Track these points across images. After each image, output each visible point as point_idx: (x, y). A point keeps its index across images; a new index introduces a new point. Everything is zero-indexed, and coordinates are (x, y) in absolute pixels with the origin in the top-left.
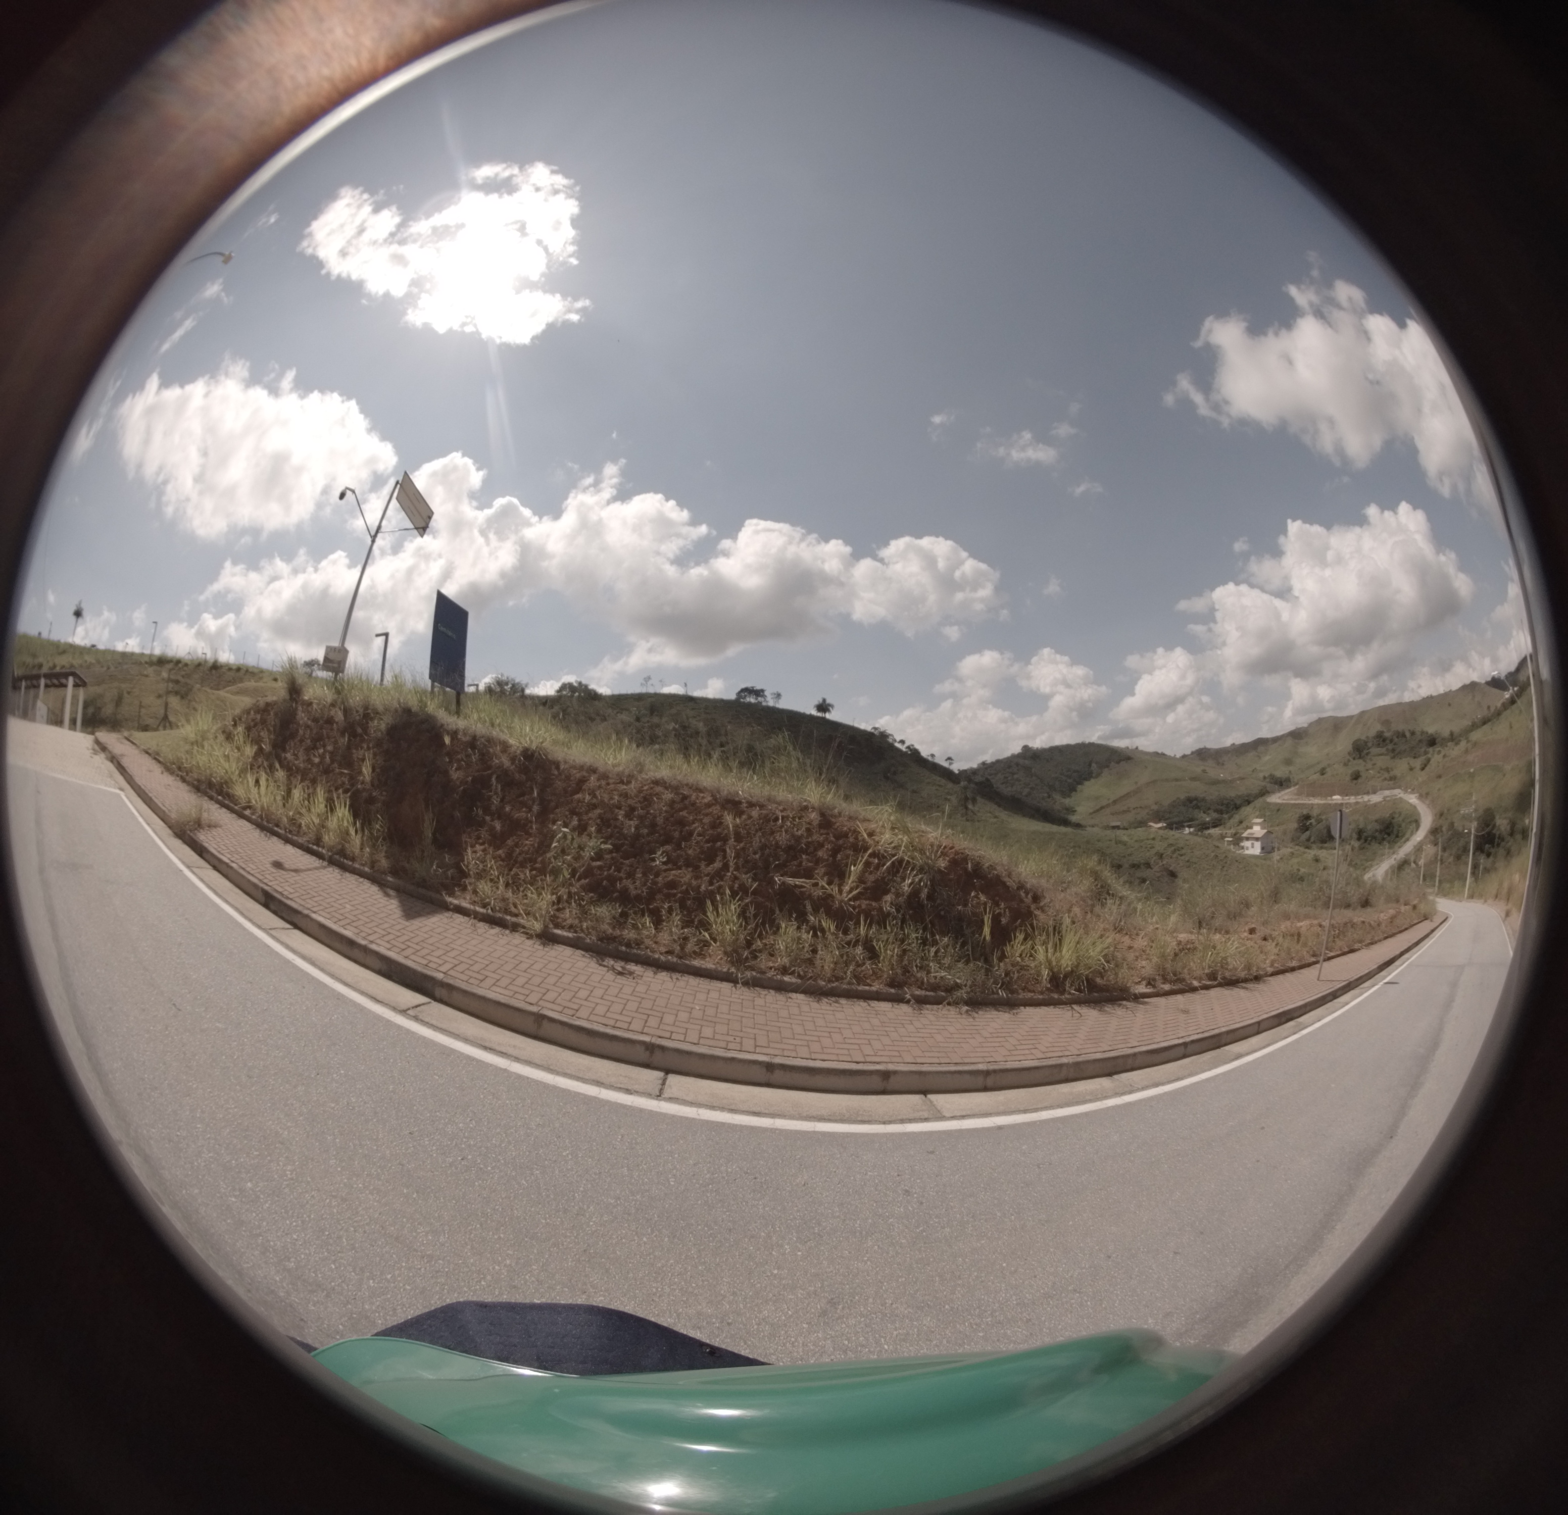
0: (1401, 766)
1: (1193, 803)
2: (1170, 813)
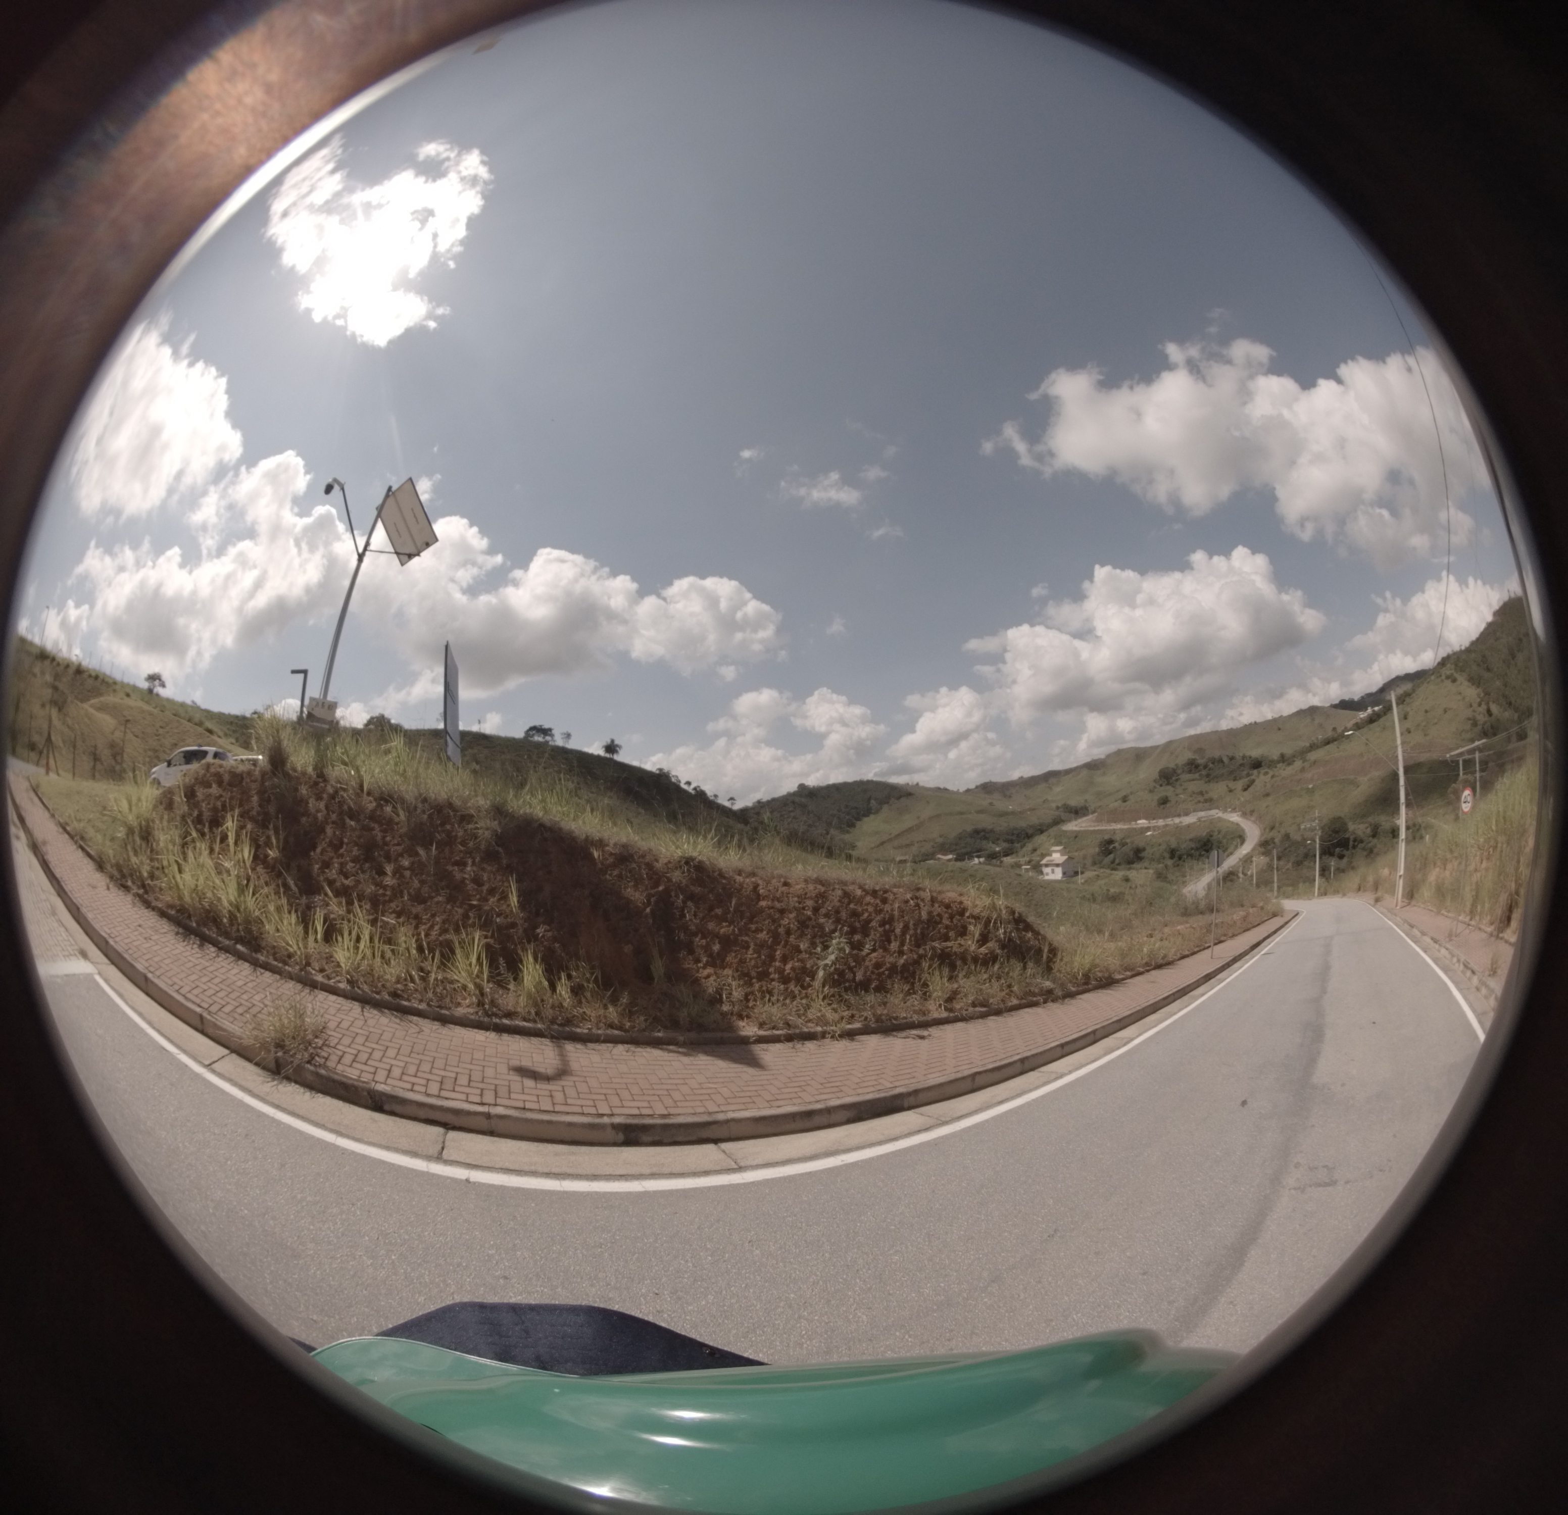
0: (1218, 789)
1: (981, 834)
2: (956, 844)
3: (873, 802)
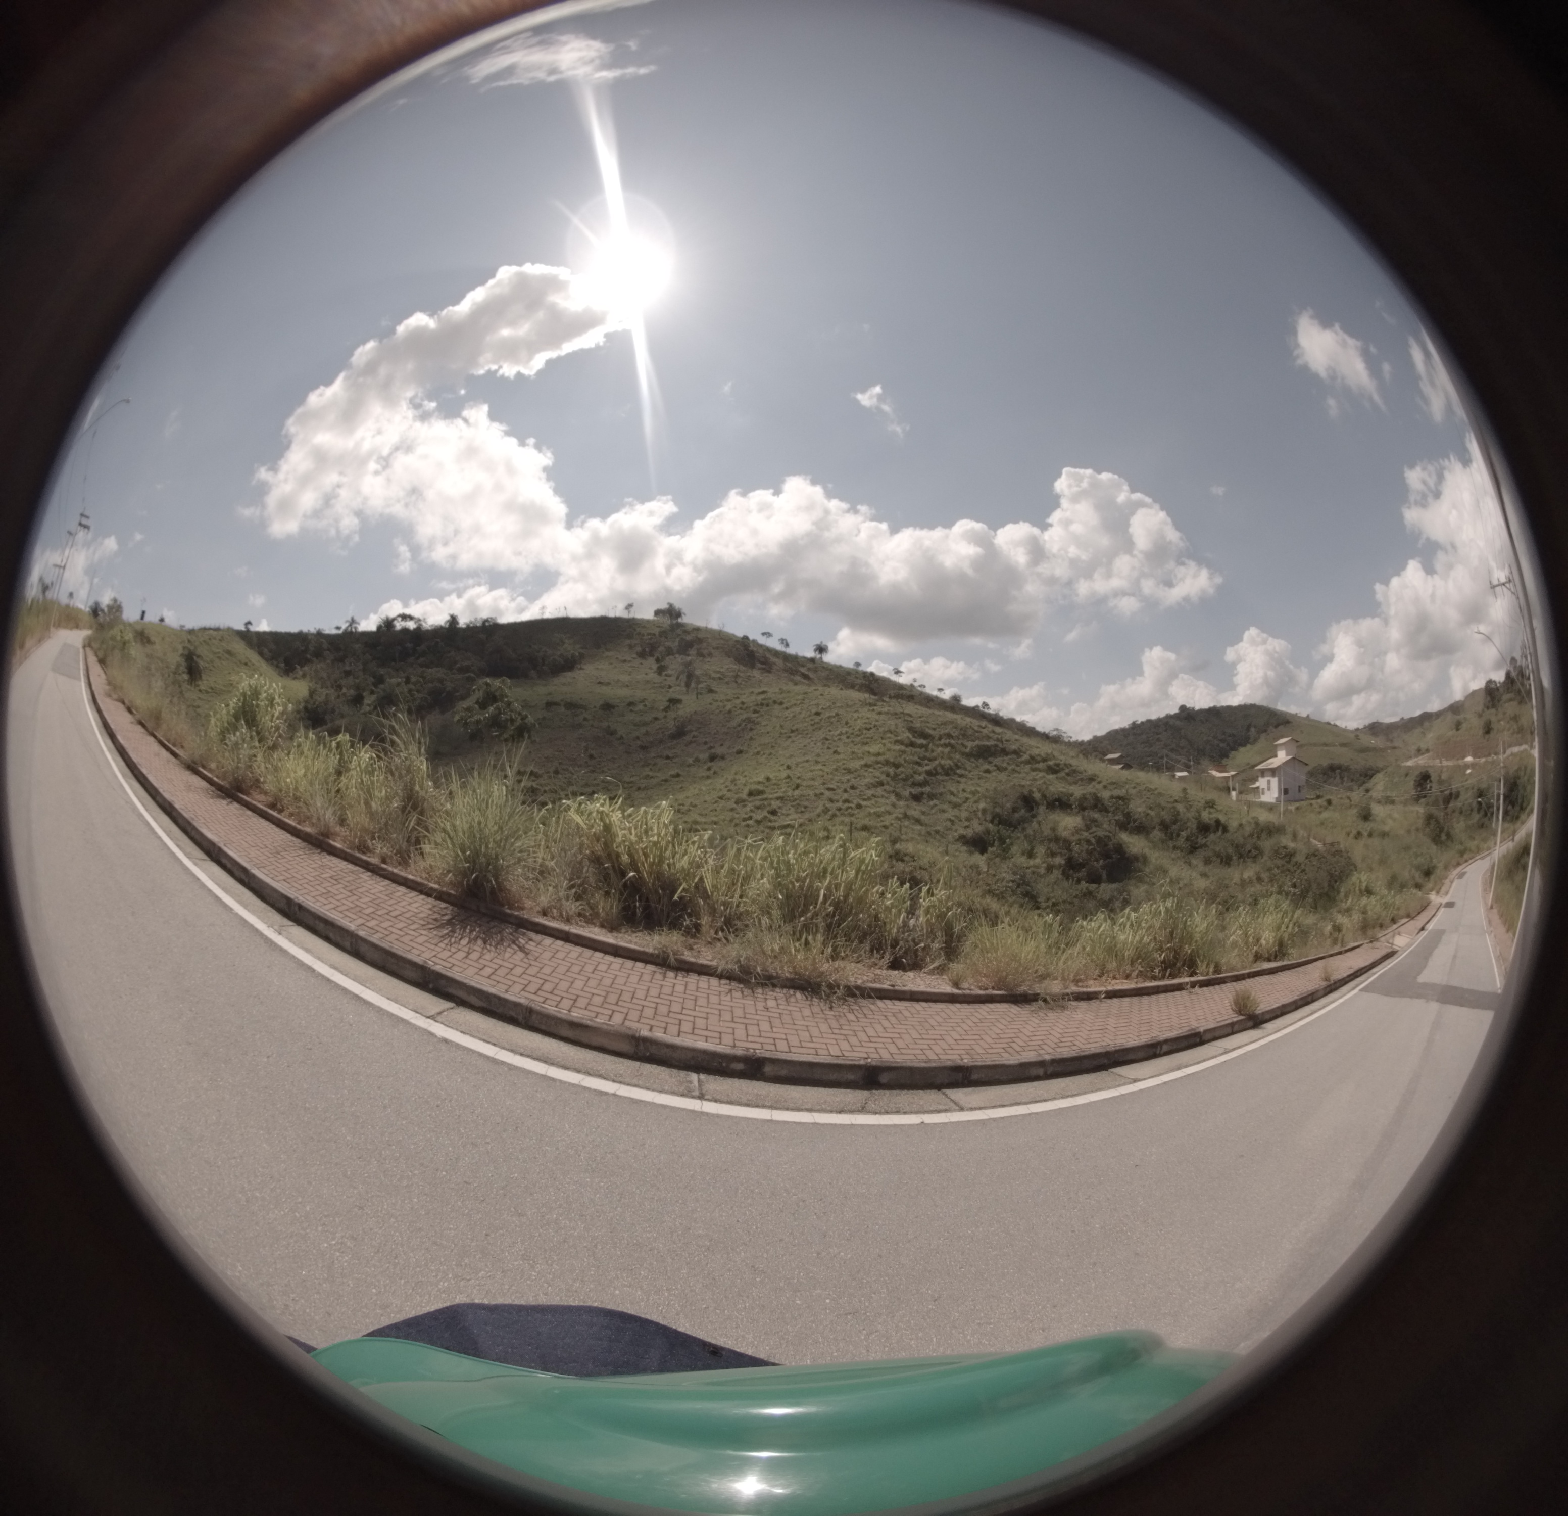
1: (1336, 771)
3: (1253, 729)
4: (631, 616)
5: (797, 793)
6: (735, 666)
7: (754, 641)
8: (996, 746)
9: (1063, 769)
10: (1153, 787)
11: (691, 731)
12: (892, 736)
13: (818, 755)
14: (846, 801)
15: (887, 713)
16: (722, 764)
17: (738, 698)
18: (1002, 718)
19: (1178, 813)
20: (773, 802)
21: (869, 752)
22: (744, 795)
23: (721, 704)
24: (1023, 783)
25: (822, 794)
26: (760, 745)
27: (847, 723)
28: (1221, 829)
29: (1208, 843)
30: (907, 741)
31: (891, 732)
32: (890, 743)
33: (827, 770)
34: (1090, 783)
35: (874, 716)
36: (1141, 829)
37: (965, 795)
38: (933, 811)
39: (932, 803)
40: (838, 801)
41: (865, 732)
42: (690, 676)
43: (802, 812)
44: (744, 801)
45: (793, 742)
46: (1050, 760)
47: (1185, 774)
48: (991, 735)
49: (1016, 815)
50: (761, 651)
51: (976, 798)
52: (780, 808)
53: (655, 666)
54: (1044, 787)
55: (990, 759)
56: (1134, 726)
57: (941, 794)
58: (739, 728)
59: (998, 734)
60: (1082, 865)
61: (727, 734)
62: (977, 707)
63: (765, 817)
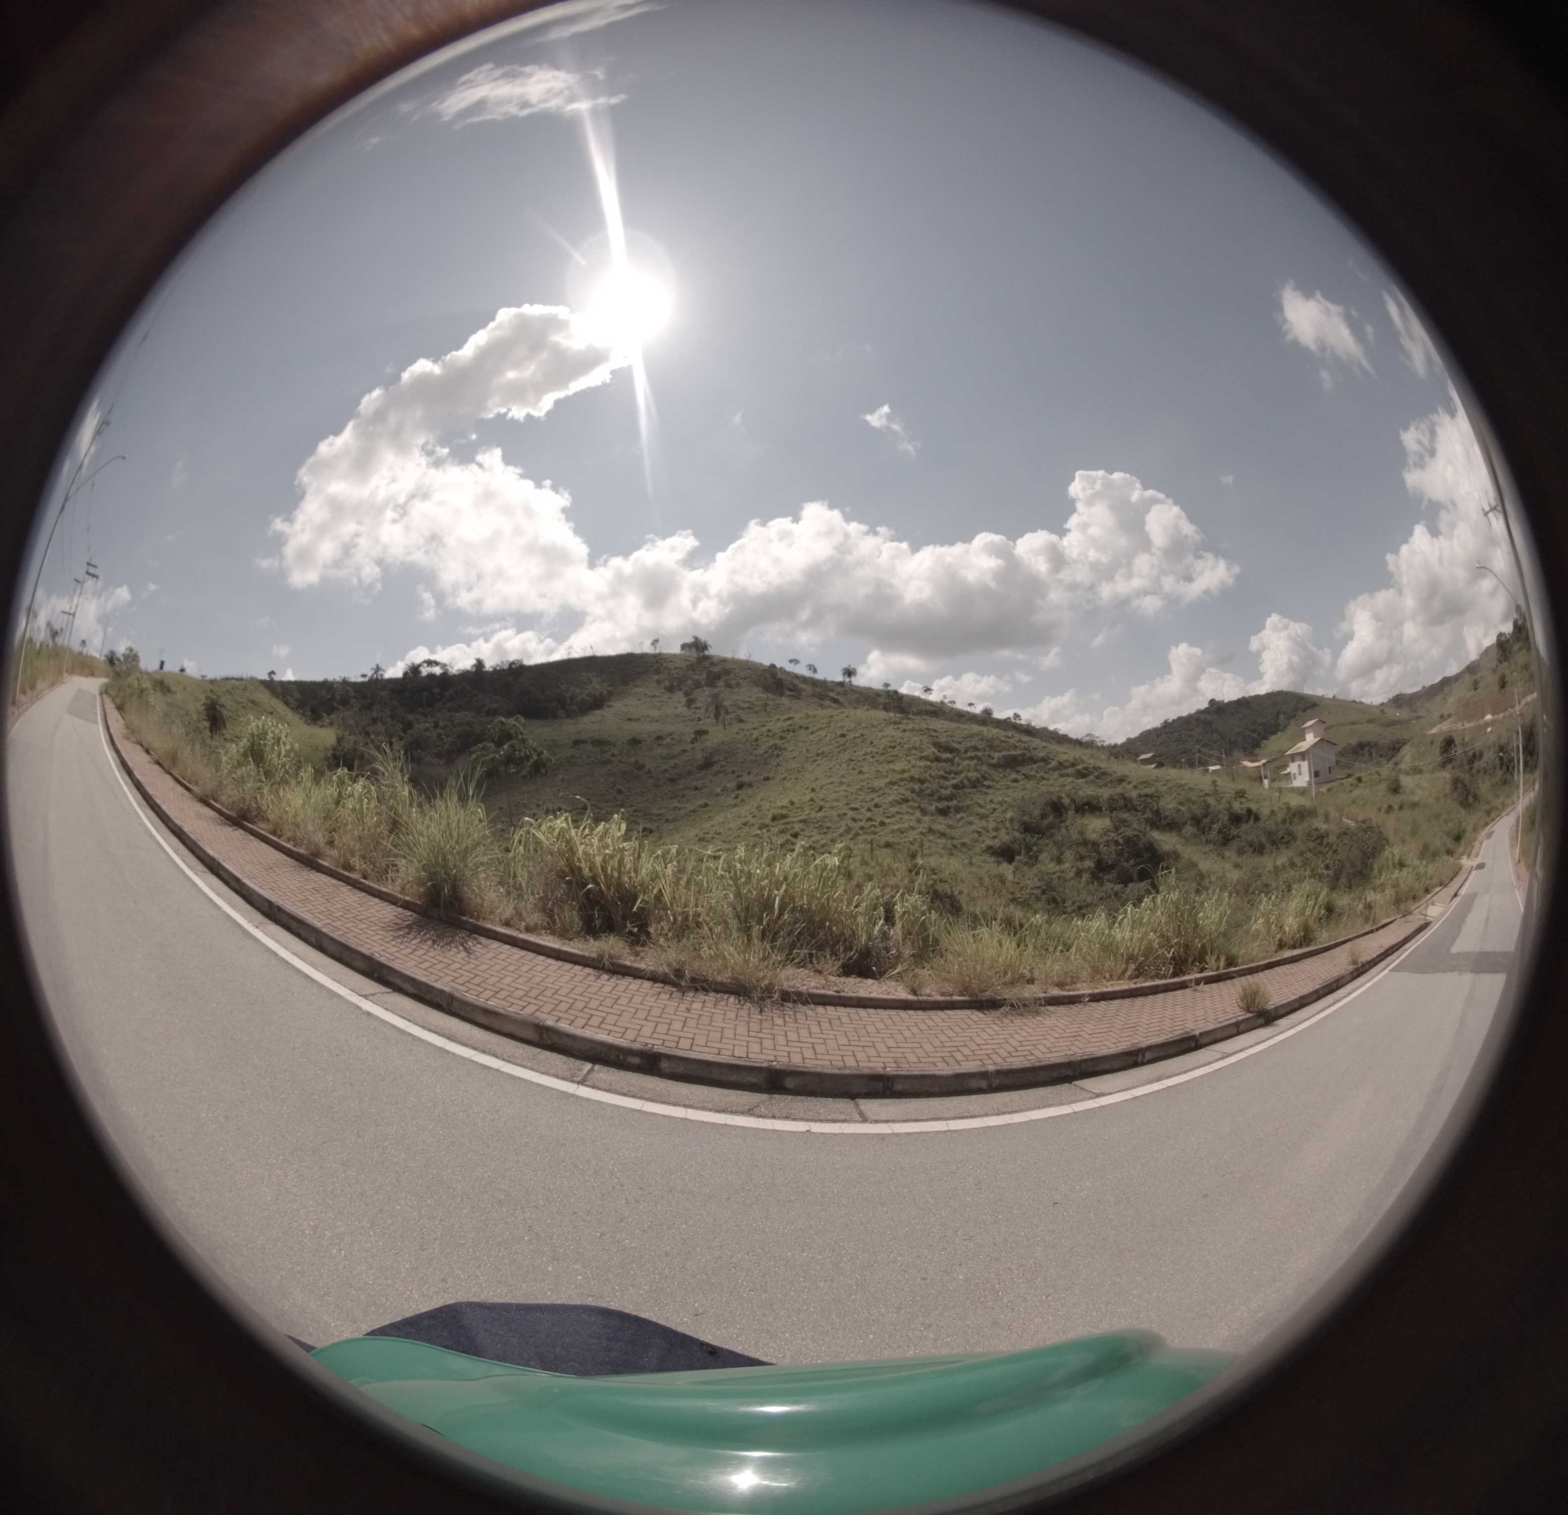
1: (1365, 748)
3: (1282, 716)
4: (658, 651)
5: (820, 814)
6: (763, 695)
7: (782, 669)
8: (1024, 755)
9: (1092, 773)
10: (1183, 782)
11: (719, 761)
12: (917, 752)
13: (843, 776)
14: (870, 819)
15: (912, 730)
16: (749, 791)
17: (764, 726)
18: (1034, 728)
19: (1208, 806)
20: (795, 825)
21: (894, 771)
22: (767, 821)
23: (748, 733)
24: (1052, 789)
25: (845, 814)
26: (786, 771)
27: (871, 743)
28: (1252, 818)
29: (1241, 834)
30: (932, 757)
31: (916, 749)
32: (916, 759)
33: (850, 790)
34: (1120, 784)
35: (899, 734)
36: (1172, 826)
37: (993, 806)
38: (960, 824)
39: (958, 816)
40: (861, 820)
41: (890, 750)
42: (718, 708)
43: (825, 833)
44: (767, 826)
45: (818, 765)
46: (1079, 764)
47: (1217, 767)
48: (1018, 744)
49: (1045, 822)
50: (789, 679)
51: (1004, 808)
52: (803, 830)
53: (684, 700)
54: (1073, 791)
55: (1019, 768)
56: (1166, 724)
57: (968, 807)
58: (766, 755)
59: (1026, 743)
60: (1112, 867)
61: (754, 761)
62: (1009, 718)
63: (788, 841)
